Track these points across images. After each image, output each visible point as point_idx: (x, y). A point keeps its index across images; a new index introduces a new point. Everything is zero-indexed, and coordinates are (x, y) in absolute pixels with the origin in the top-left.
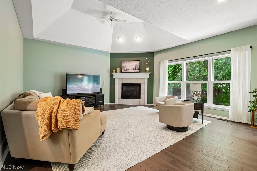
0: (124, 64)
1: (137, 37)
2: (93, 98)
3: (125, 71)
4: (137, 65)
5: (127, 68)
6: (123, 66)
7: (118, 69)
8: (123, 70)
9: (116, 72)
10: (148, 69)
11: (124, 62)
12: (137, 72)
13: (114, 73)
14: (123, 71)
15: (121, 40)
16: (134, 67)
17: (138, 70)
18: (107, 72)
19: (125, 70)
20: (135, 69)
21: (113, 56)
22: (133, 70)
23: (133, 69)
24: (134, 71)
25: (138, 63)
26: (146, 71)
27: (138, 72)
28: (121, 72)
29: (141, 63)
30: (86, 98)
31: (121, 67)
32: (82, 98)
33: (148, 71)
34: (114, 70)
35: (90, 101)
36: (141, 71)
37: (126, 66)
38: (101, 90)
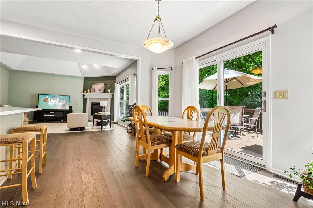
0: (93, 87)
1: (95, 64)
2: (61, 114)
3: (93, 92)
5: (95, 89)
7: (89, 90)
9: (87, 93)
10: (109, 91)
11: (93, 85)
12: (101, 93)
13: (85, 94)
14: (92, 92)
16: (100, 88)
17: (103, 91)
18: (80, 93)
19: (94, 91)
20: (101, 90)
21: (86, 79)
24: (99, 92)
25: (103, 85)
26: (108, 92)
28: (90, 93)
29: (105, 85)
30: (54, 113)
31: (91, 89)
32: (51, 113)
33: (110, 92)
34: (85, 92)
35: (58, 116)
36: (105, 92)
37: (95, 88)
38: (70, 107)
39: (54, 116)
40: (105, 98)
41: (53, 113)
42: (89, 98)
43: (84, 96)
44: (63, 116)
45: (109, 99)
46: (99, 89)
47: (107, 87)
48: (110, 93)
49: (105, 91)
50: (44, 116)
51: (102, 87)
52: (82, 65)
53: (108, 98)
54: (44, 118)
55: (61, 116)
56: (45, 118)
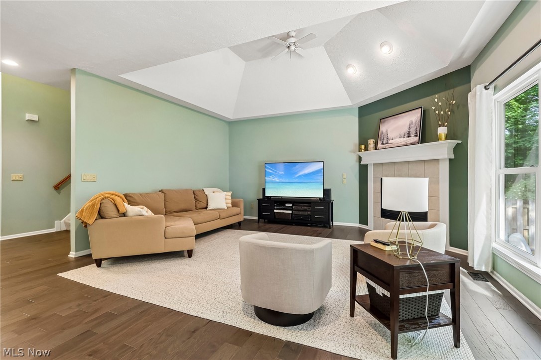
0: (384, 128)
1: (382, 45)
2: (307, 208)
3: (384, 146)
4: (414, 123)
5: (390, 136)
6: (382, 132)
7: (371, 142)
8: (381, 143)
9: (366, 149)
10: (442, 131)
11: (384, 122)
12: (411, 144)
13: (363, 153)
14: (379, 145)
15: (354, 71)
16: (406, 130)
17: (416, 136)
18: (351, 152)
19: (384, 142)
20: (409, 136)
22: (402, 139)
23: (403, 136)
24: (404, 143)
25: (414, 117)
26: (437, 138)
27: (415, 143)
28: (376, 148)
29: (424, 114)
30: (293, 205)
31: (377, 136)
32: (286, 205)
33: (443, 137)
34: (363, 147)
35: (301, 213)
36: (423, 140)
37: (389, 132)
38: (327, 192)
39: (292, 212)
40: (424, 161)
41: (291, 205)
42: (374, 164)
43: (360, 159)
44: (309, 213)
45: (441, 163)
46: (402, 133)
47: (432, 119)
48: (446, 139)
49: (425, 135)
50: (275, 211)
51: (412, 123)
52: (348, 66)
53: (438, 160)
54: (275, 215)
55: (306, 213)
56: (277, 217)
